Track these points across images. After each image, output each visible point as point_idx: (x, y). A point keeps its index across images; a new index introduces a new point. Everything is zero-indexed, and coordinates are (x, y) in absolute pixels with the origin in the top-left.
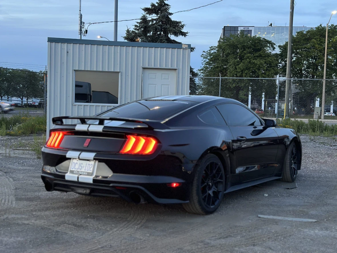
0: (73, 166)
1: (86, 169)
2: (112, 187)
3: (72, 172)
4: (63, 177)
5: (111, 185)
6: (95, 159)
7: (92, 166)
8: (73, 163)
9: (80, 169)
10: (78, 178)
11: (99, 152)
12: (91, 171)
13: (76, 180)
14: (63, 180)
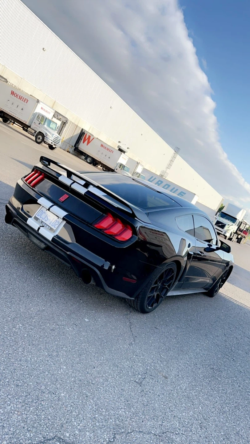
0: (40, 214)
1: (51, 224)
2: (69, 255)
3: (36, 219)
4: (26, 220)
5: (68, 253)
6: (64, 219)
7: (58, 223)
8: (41, 210)
9: (45, 220)
10: (39, 228)
11: (71, 213)
12: (55, 228)
13: (37, 229)
14: (25, 222)
